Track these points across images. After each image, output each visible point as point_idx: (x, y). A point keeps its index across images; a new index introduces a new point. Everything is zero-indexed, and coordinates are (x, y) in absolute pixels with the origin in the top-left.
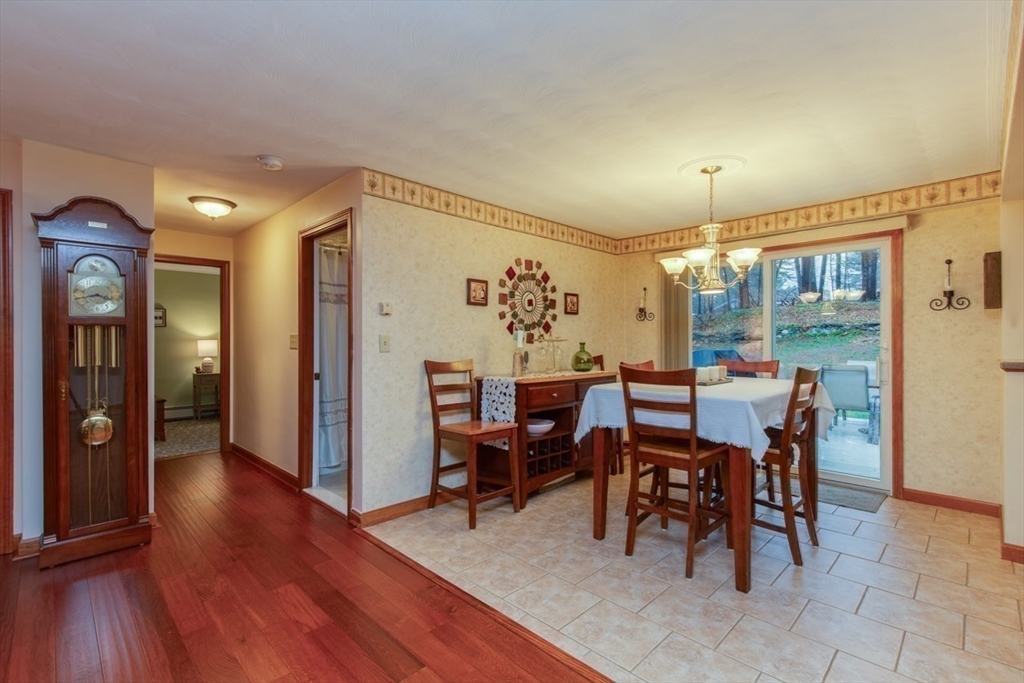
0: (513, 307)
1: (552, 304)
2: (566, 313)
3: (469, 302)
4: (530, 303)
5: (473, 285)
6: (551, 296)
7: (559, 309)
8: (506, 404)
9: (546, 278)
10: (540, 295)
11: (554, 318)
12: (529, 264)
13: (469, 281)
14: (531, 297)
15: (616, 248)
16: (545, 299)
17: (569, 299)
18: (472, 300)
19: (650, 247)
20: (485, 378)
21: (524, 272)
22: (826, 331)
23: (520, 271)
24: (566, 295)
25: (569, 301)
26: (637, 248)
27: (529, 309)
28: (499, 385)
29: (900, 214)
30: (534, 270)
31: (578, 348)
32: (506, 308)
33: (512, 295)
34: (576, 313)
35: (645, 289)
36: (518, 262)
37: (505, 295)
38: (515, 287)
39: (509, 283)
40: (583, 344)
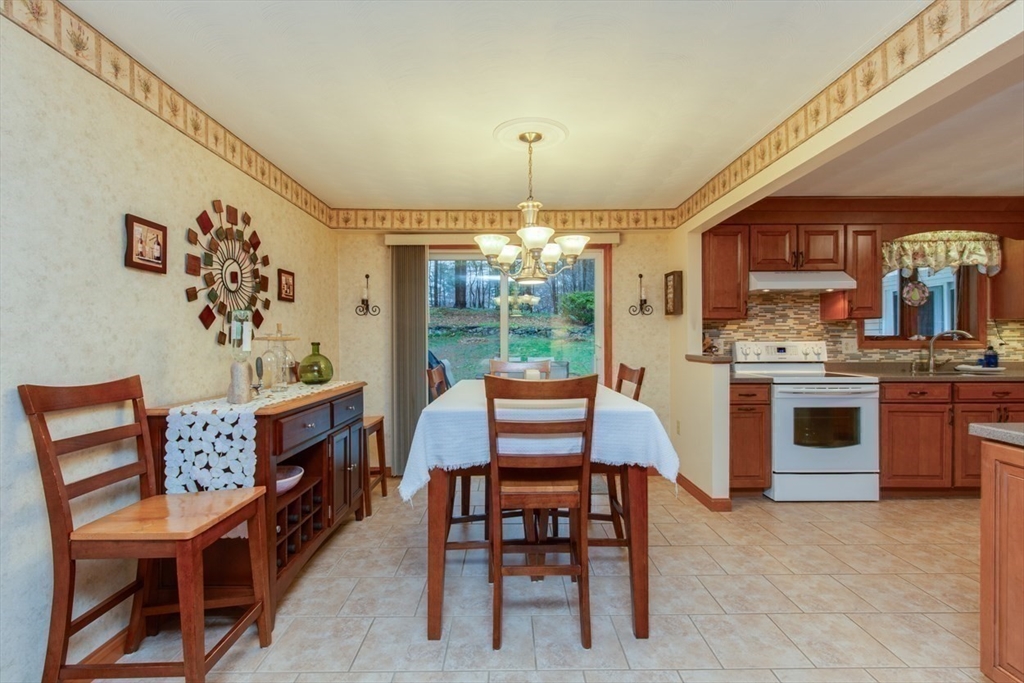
0: (209, 280)
1: (262, 284)
2: (280, 298)
3: (129, 262)
4: (234, 277)
5: (138, 229)
6: (263, 271)
7: (272, 293)
8: (233, 454)
9: (255, 242)
10: (247, 267)
11: (267, 304)
12: (232, 213)
13: (130, 221)
14: (234, 268)
15: (331, 218)
16: (255, 273)
17: (283, 278)
18: (136, 259)
19: (379, 224)
20: (174, 412)
21: (226, 225)
22: (439, 332)
23: (219, 221)
24: (280, 272)
25: (284, 282)
26: (361, 224)
27: (233, 287)
28: (214, 421)
29: (615, 231)
30: (240, 226)
31: (309, 350)
32: (198, 282)
33: (208, 261)
34: (292, 300)
35: (367, 276)
36: (217, 206)
37: (196, 259)
38: (213, 247)
39: (204, 239)
40: (316, 345)
